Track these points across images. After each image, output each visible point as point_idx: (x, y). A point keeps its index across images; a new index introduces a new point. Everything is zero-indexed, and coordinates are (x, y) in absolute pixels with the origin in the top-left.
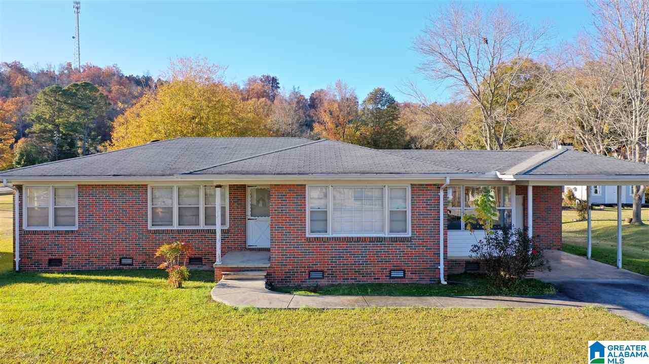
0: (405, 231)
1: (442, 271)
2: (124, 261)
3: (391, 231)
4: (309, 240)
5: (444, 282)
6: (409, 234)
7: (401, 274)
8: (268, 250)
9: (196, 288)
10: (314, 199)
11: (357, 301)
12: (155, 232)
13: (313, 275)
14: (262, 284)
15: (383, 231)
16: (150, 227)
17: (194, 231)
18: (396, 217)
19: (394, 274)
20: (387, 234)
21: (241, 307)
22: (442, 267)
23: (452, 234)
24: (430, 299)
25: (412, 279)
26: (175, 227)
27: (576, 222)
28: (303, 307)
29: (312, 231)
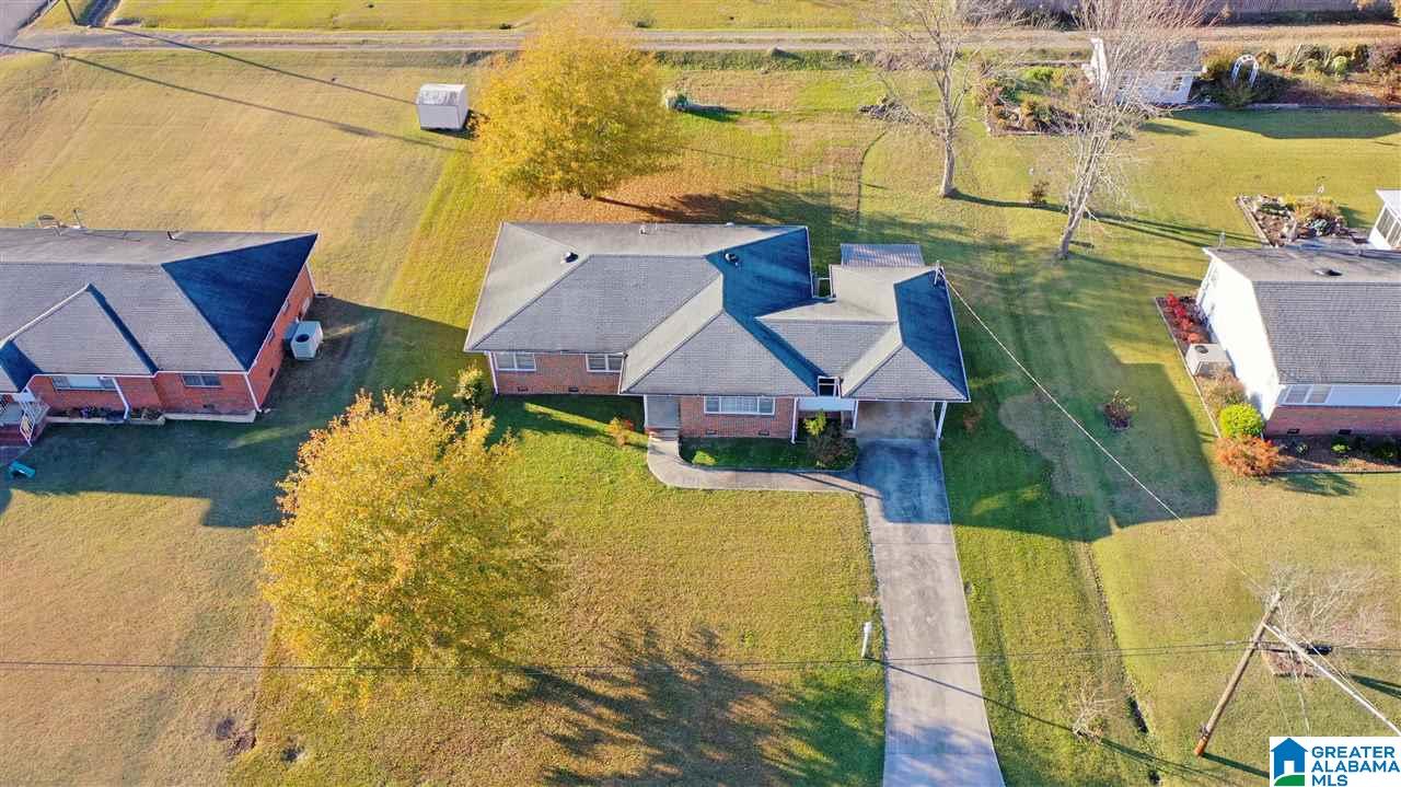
0: (771, 411)
1: (793, 434)
2: (572, 389)
3: (761, 410)
4: (706, 415)
5: (793, 442)
6: (773, 414)
7: (767, 433)
9: (637, 446)
11: (732, 479)
12: (593, 373)
13: (709, 432)
14: (674, 447)
15: (755, 412)
16: (588, 371)
18: (765, 403)
19: (762, 433)
20: (758, 413)
21: (669, 485)
22: (793, 431)
24: (774, 475)
25: (773, 435)
26: (607, 371)
27: (1027, 206)
28: (701, 488)
29: (708, 409)
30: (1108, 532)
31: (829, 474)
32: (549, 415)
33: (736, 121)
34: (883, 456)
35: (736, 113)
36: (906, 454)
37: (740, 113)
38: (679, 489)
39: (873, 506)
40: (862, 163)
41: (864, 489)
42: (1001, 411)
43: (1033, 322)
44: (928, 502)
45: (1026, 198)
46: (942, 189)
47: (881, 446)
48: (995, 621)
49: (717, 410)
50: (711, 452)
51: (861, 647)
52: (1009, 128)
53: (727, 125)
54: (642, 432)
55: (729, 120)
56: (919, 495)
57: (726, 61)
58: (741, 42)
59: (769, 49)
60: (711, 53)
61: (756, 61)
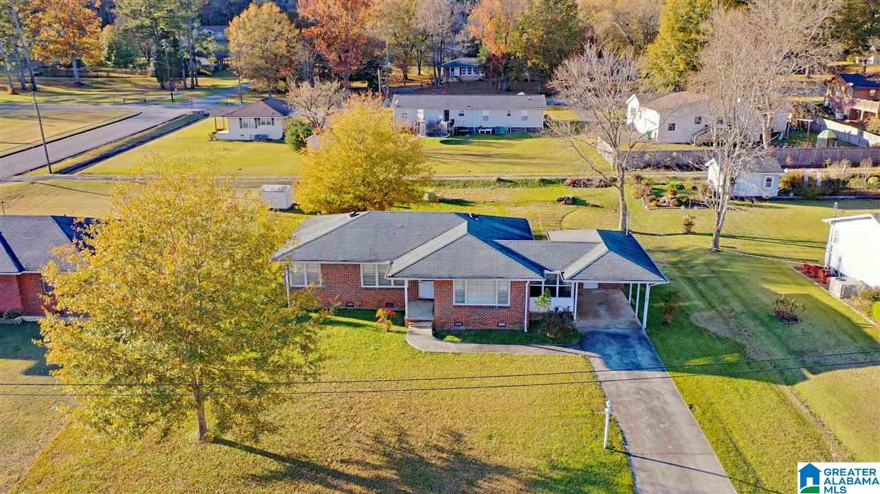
0: (507, 303)
1: (526, 324)
2: (349, 304)
3: (499, 302)
4: (455, 307)
5: (526, 331)
6: (508, 305)
7: (504, 324)
8: (432, 300)
9: (398, 332)
10: (457, 286)
11: (476, 347)
12: (366, 289)
13: (457, 324)
14: (429, 331)
15: (495, 302)
16: (363, 286)
17: (388, 289)
18: (502, 296)
19: (500, 324)
20: (497, 305)
21: (423, 351)
22: (526, 321)
23: (533, 299)
24: (511, 347)
25: (509, 327)
26: (377, 286)
27: (682, 234)
28: (451, 352)
29: (456, 302)
30: (805, 378)
31: (557, 345)
32: (329, 318)
33: (474, 206)
34: (602, 338)
35: (474, 203)
36: (621, 338)
37: (476, 203)
38: (431, 352)
39: (597, 362)
40: (561, 221)
41: (588, 353)
42: (692, 318)
44: (644, 360)
46: (620, 228)
47: (599, 333)
48: (724, 429)
49: (464, 302)
50: (458, 335)
51: (603, 441)
52: (659, 206)
53: (467, 207)
54: (403, 325)
55: (468, 205)
56: (636, 357)
57: (465, 185)
58: (476, 177)
59: (494, 179)
60: (457, 181)
61: (486, 184)
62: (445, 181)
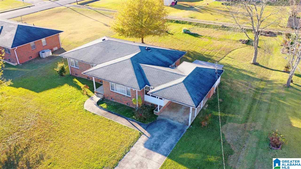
2: (88, 78)
3: (127, 95)
6: (131, 96)
13: (112, 99)
14: (98, 100)
15: (125, 94)
18: (128, 92)
19: (128, 104)
22: (137, 106)
24: (119, 117)
25: (131, 106)
28: (92, 112)
29: (112, 89)
31: (138, 123)
32: (76, 82)
33: (200, 38)
34: (164, 124)
35: (201, 36)
36: (172, 126)
37: (202, 36)
38: (86, 110)
39: (143, 138)
40: (230, 52)
41: (145, 132)
42: (224, 126)
43: (260, 103)
44: (166, 145)
45: (283, 69)
46: (252, 62)
47: (165, 121)
49: (114, 90)
50: (108, 105)
53: (196, 38)
55: (198, 37)
56: (164, 141)
57: (208, 26)
58: (214, 23)
59: (221, 25)
60: (205, 24)
61: (216, 27)
62: (199, 23)
